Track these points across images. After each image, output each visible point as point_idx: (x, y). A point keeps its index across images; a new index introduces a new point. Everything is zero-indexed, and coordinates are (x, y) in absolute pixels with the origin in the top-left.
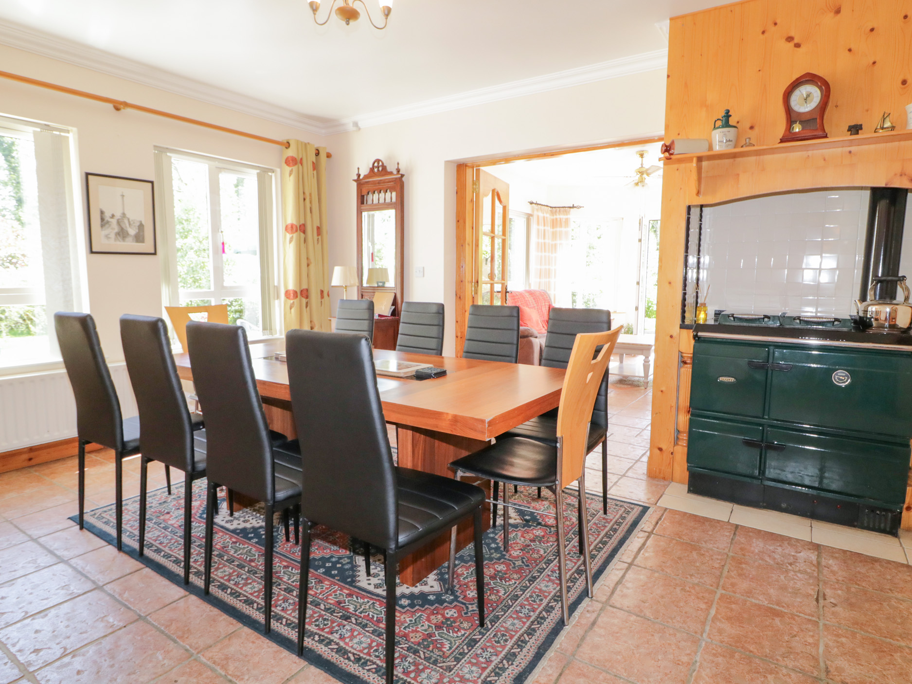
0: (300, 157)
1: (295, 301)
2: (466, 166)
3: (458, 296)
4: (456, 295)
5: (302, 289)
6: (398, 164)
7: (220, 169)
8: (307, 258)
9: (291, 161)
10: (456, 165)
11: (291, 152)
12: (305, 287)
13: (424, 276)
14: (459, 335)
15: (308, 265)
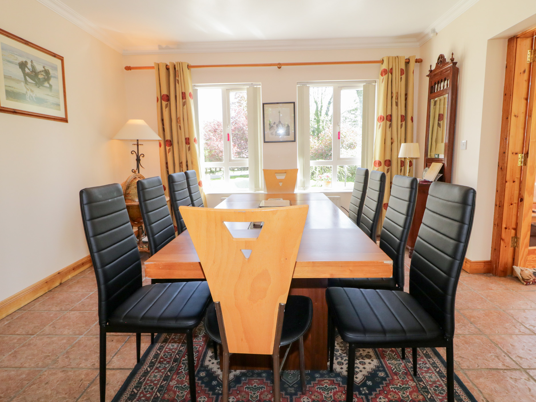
0: (390, 67)
1: (379, 168)
2: (517, 38)
3: (500, 167)
4: (498, 165)
5: (385, 160)
6: (453, 54)
7: (341, 88)
8: (392, 139)
9: (384, 72)
10: (507, 40)
11: (385, 66)
12: (388, 158)
13: (466, 149)
14: (498, 203)
15: (392, 143)
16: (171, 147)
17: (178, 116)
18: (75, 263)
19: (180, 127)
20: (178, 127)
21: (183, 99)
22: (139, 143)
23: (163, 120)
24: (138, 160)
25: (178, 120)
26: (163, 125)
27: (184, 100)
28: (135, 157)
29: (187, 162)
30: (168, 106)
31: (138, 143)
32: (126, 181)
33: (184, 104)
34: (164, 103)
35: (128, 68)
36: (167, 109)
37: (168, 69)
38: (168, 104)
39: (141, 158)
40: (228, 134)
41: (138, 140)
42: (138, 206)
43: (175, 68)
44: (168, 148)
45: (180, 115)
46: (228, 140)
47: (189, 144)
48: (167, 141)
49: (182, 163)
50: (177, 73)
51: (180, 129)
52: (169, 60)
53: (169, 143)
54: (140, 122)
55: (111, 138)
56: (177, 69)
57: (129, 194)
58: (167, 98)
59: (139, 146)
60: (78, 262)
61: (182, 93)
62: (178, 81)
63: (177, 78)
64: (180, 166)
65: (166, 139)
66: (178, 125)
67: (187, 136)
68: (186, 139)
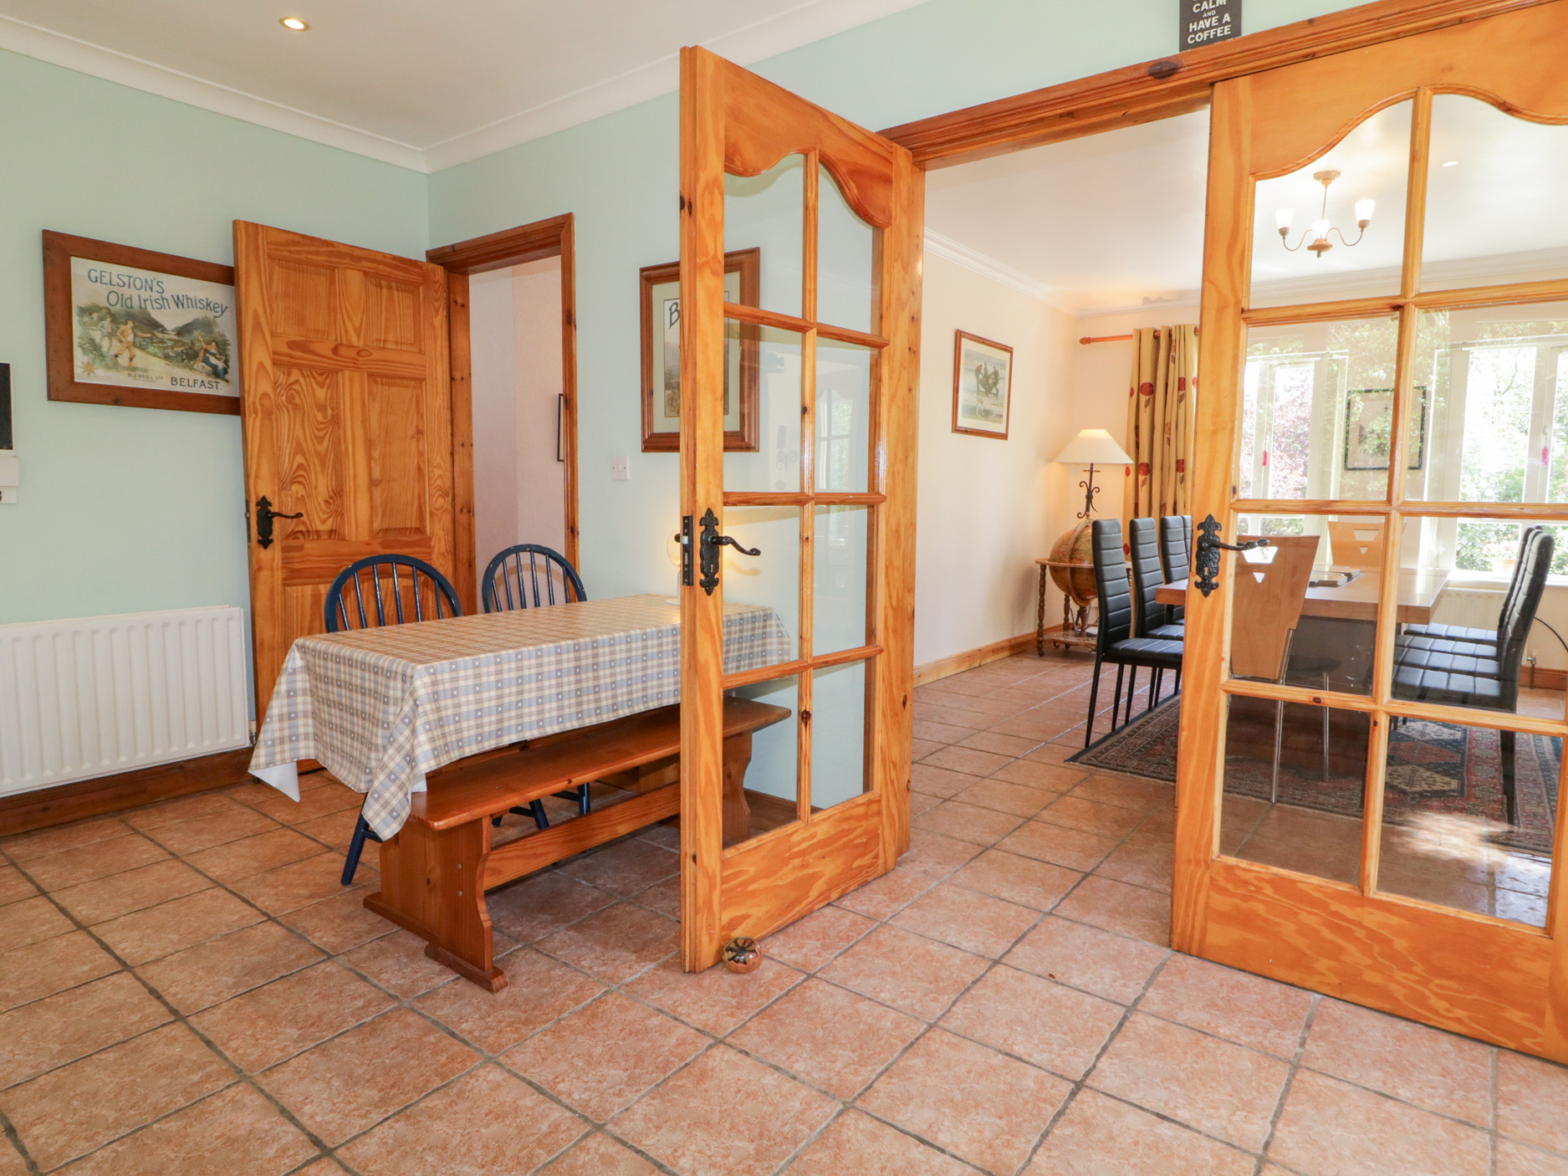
16: (1148, 477)
17: (1167, 421)
18: (995, 644)
19: (1169, 440)
20: (1166, 439)
21: (1179, 389)
22: (1094, 469)
23: (1137, 428)
24: (1089, 497)
25: (1167, 428)
26: (1137, 435)
27: (1181, 392)
28: (1084, 491)
29: (1175, 503)
30: (1152, 404)
31: (1092, 469)
32: (1075, 530)
33: (1181, 399)
34: (1144, 398)
35: (1086, 341)
36: (1148, 408)
37: (1157, 338)
38: (1151, 401)
39: (1094, 494)
40: (1265, 454)
41: (1092, 465)
42: (1090, 570)
43: (1170, 336)
44: (1141, 478)
45: (1171, 417)
46: (1265, 464)
47: (1183, 471)
48: (1142, 464)
49: (1165, 505)
50: (1173, 343)
51: (1169, 444)
52: (1161, 323)
53: (1145, 469)
54: (1101, 434)
55: (1050, 461)
56: (1173, 338)
57: (1077, 550)
58: (1150, 389)
59: (1094, 473)
60: (998, 643)
61: (1180, 379)
62: (1174, 358)
63: (1172, 353)
64: (1161, 511)
65: (1140, 462)
66: (1166, 436)
67: (1181, 457)
68: (1178, 461)
